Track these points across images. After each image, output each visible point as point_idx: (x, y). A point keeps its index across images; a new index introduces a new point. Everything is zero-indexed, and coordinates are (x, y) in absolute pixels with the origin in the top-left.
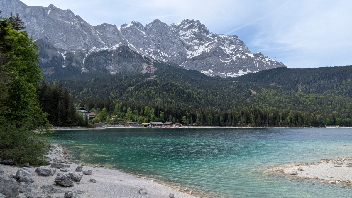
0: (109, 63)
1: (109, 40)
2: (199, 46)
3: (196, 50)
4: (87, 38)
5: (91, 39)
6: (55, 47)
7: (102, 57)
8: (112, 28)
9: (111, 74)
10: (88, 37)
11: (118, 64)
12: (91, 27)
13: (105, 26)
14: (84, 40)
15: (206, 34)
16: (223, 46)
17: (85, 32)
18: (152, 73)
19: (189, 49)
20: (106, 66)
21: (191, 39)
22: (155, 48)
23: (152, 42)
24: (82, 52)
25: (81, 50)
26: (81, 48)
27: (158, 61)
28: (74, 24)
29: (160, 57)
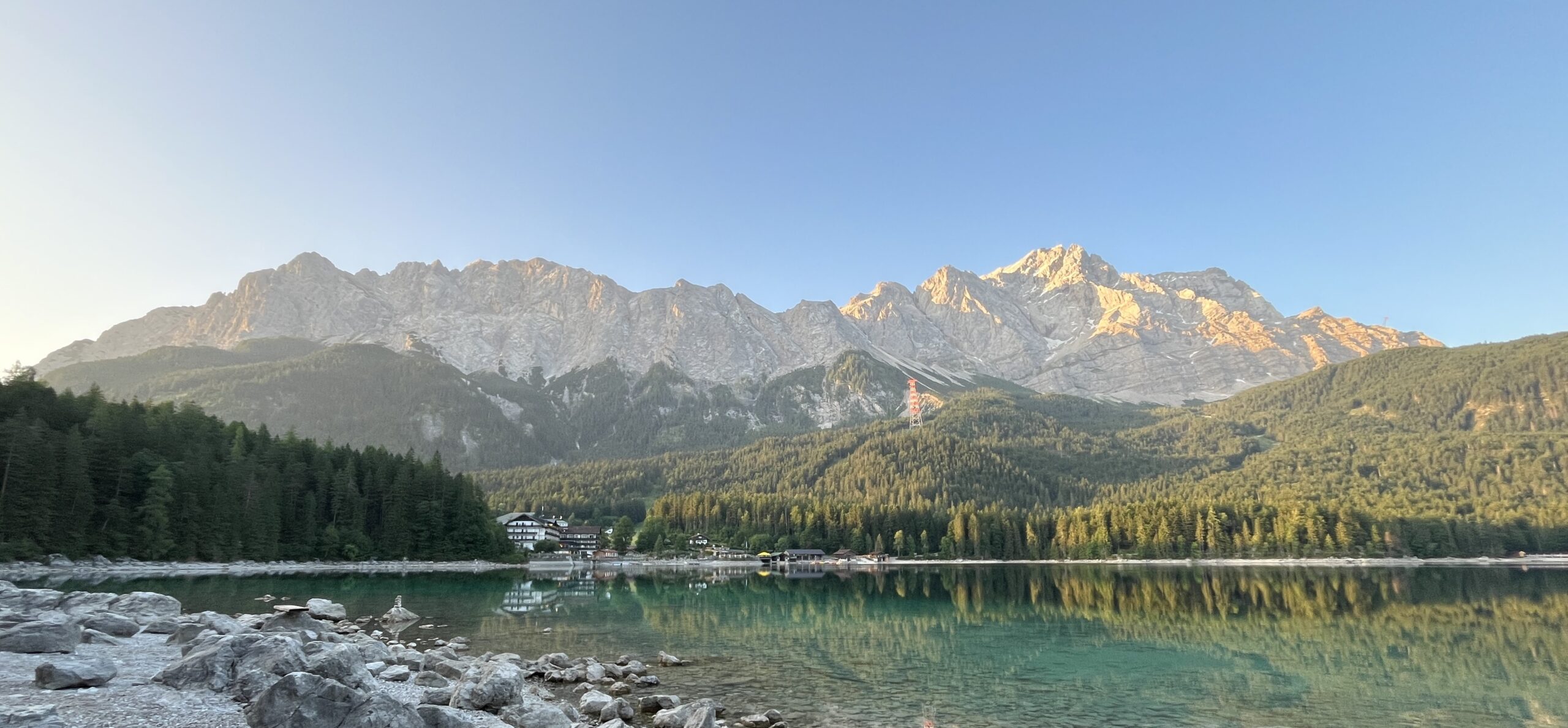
2: (1085, 321)
3: (1075, 332)
4: (764, 347)
5: (772, 346)
6: (690, 377)
7: (799, 387)
8: (824, 311)
9: (821, 428)
11: (839, 400)
12: (770, 316)
13: (804, 307)
14: (756, 350)
17: (757, 332)
19: (1052, 335)
20: (808, 411)
22: (945, 345)
23: (936, 329)
24: (750, 382)
25: (748, 377)
26: (747, 372)
27: (951, 380)
28: (732, 316)
29: (960, 368)
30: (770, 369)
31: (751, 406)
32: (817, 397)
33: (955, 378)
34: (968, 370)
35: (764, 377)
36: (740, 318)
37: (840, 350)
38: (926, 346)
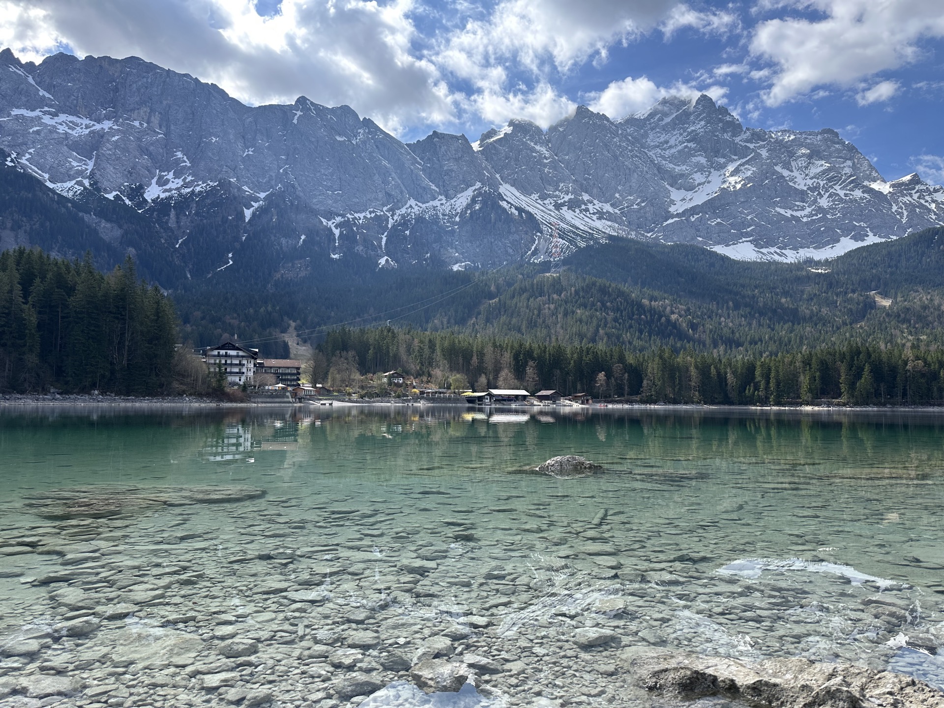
0: (446, 242)
1: (446, 177)
2: (710, 172)
3: (699, 184)
4: (393, 179)
5: (402, 179)
6: (314, 207)
8: (456, 145)
9: (452, 270)
10: (394, 175)
12: (401, 147)
14: (384, 182)
15: (729, 134)
16: (787, 166)
17: (385, 162)
19: (677, 185)
21: (684, 156)
23: (567, 173)
30: (400, 205)
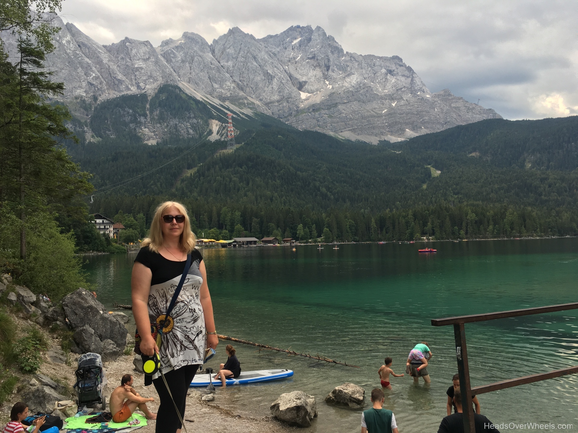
0: (140, 123)
1: (137, 73)
2: (324, 81)
4: (94, 72)
5: (101, 73)
7: (127, 109)
8: (143, 49)
9: (147, 144)
10: (94, 69)
11: (160, 123)
12: (98, 47)
13: (127, 44)
15: (336, 55)
16: (372, 80)
17: (87, 60)
18: (231, 140)
19: (303, 89)
20: (135, 129)
22: (234, 88)
23: (228, 75)
24: (84, 101)
25: (82, 97)
26: (80, 92)
27: (241, 114)
28: (64, 42)
29: (245, 106)
30: (100, 92)
31: (86, 122)
32: (142, 119)
33: (243, 114)
34: (251, 108)
35: (95, 98)
36: (71, 45)
37: (159, 82)
38: (221, 87)
